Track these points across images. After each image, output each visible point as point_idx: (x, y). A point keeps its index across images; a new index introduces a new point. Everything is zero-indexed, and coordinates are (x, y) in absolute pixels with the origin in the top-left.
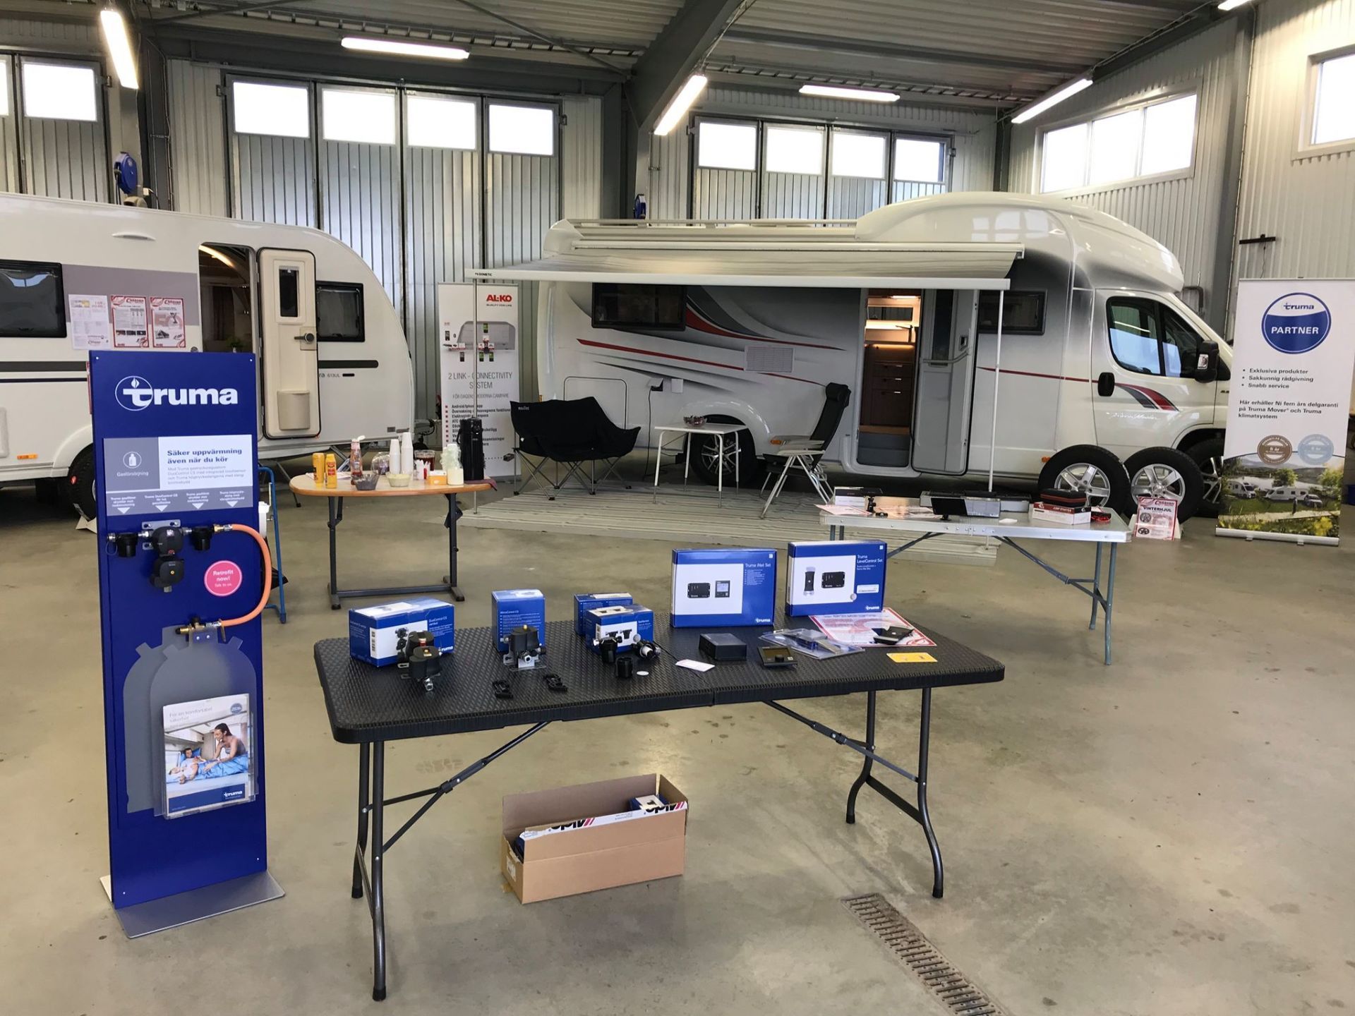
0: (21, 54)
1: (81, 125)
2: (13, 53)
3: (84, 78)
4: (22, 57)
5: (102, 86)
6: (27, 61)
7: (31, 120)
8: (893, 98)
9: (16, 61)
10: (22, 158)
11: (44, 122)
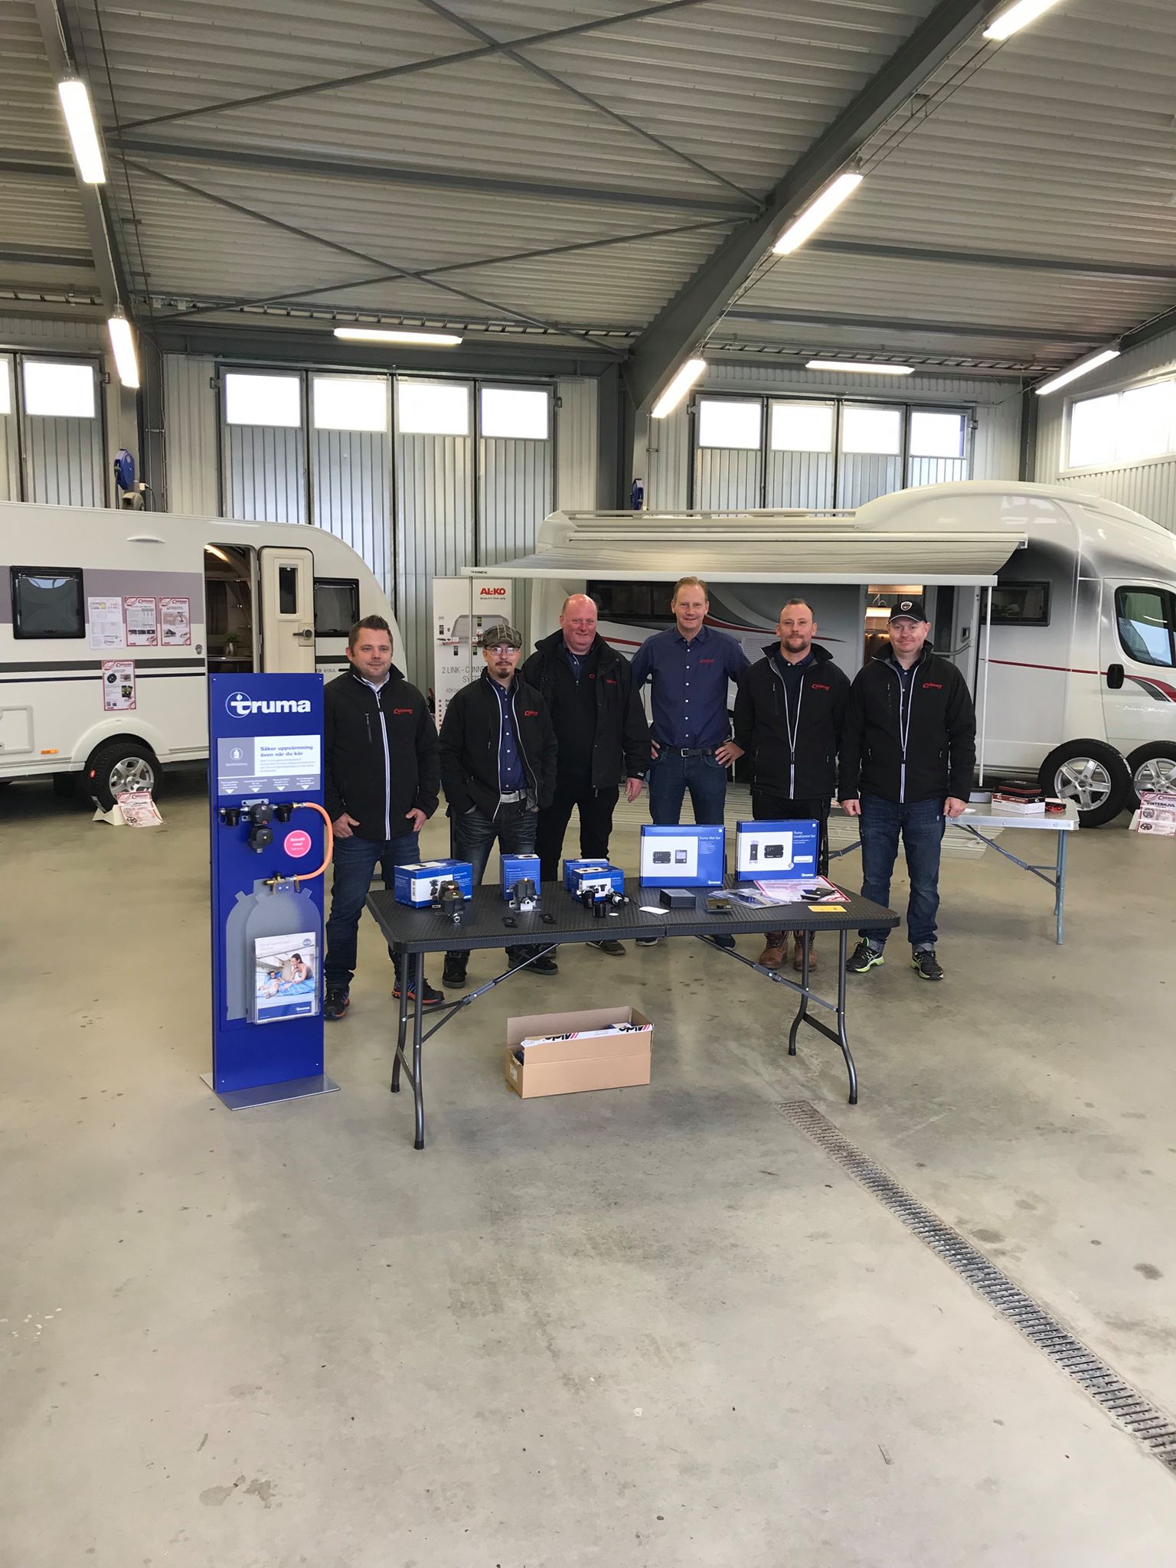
0: (23, 353)
1: (79, 421)
2: (15, 352)
3: (85, 375)
4: (23, 356)
5: (101, 382)
6: (29, 359)
7: (32, 418)
8: (908, 370)
9: (18, 360)
10: (24, 456)
11: (43, 419)
